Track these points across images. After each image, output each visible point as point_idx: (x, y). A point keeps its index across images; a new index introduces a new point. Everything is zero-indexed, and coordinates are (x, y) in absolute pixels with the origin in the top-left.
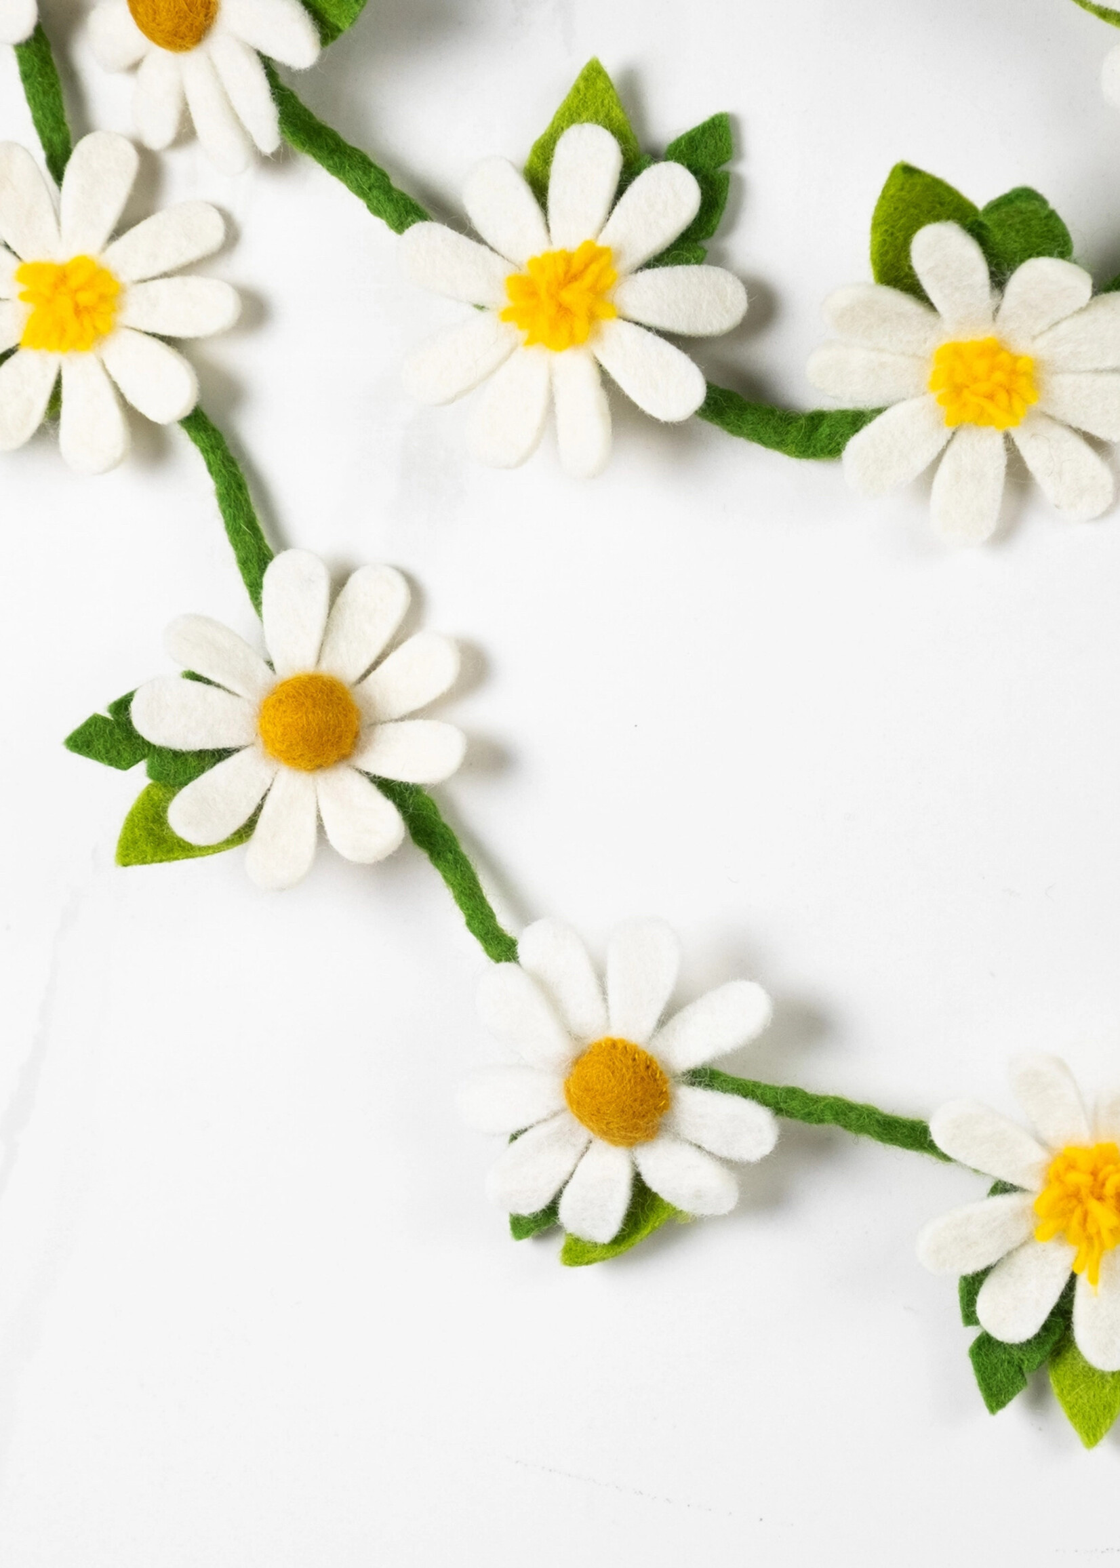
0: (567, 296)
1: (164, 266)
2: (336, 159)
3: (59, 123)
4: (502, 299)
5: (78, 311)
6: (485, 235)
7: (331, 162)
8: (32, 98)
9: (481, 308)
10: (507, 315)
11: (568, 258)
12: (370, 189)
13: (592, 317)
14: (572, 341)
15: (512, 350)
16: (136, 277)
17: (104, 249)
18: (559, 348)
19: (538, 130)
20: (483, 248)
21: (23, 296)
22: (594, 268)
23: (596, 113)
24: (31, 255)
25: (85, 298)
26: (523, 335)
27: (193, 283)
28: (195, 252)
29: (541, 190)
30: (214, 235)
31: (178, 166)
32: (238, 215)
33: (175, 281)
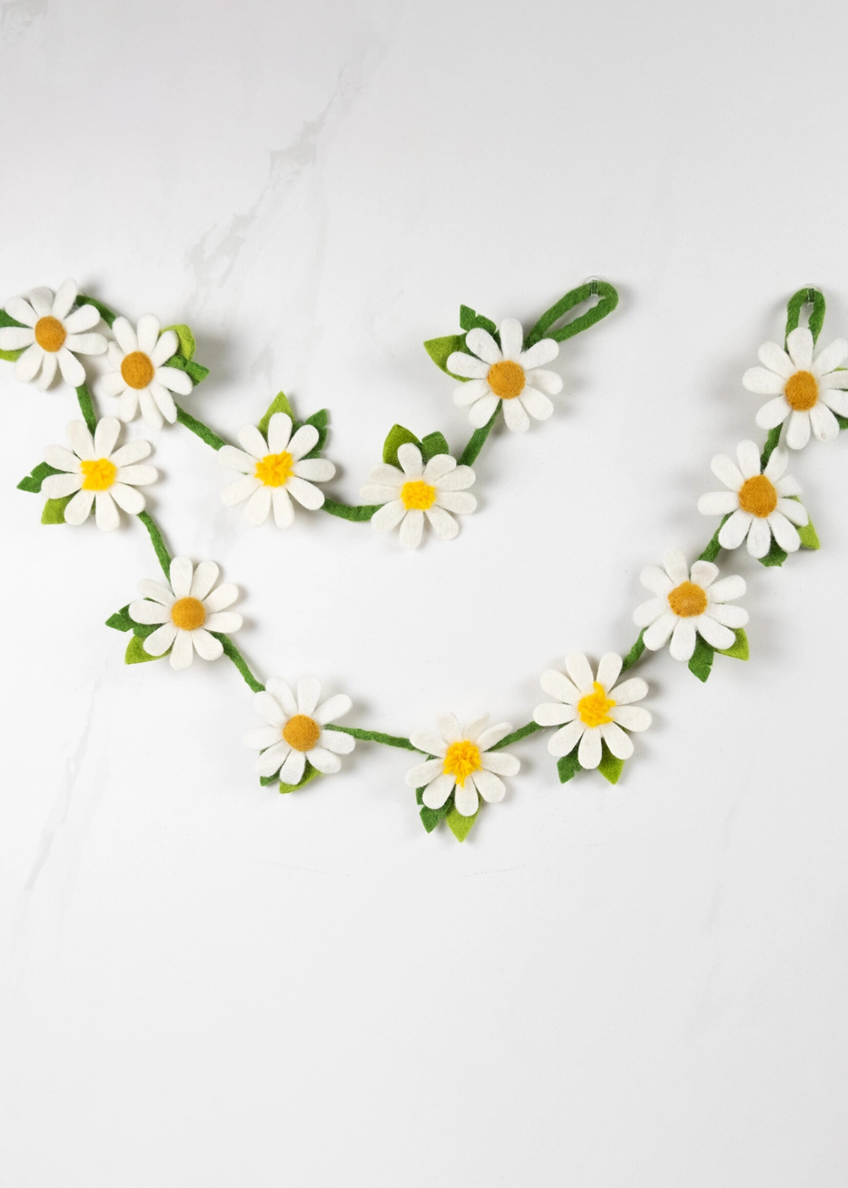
0: (278, 469)
1: (132, 461)
2: (193, 425)
3: (92, 414)
4: (254, 470)
5: (103, 477)
6: (246, 450)
7: (191, 426)
8: (82, 405)
9: (246, 474)
10: (258, 476)
11: (277, 457)
12: (205, 435)
13: (286, 476)
14: (280, 484)
15: (259, 487)
16: (122, 465)
17: (110, 456)
18: (276, 486)
19: (262, 415)
20: (246, 454)
21: (83, 472)
22: (286, 460)
23: (282, 409)
24: (85, 458)
25: (105, 472)
26: (262, 482)
27: (142, 467)
28: (142, 457)
29: (265, 435)
30: (148, 451)
31: (133, 428)
32: (155, 444)
33: (136, 466)
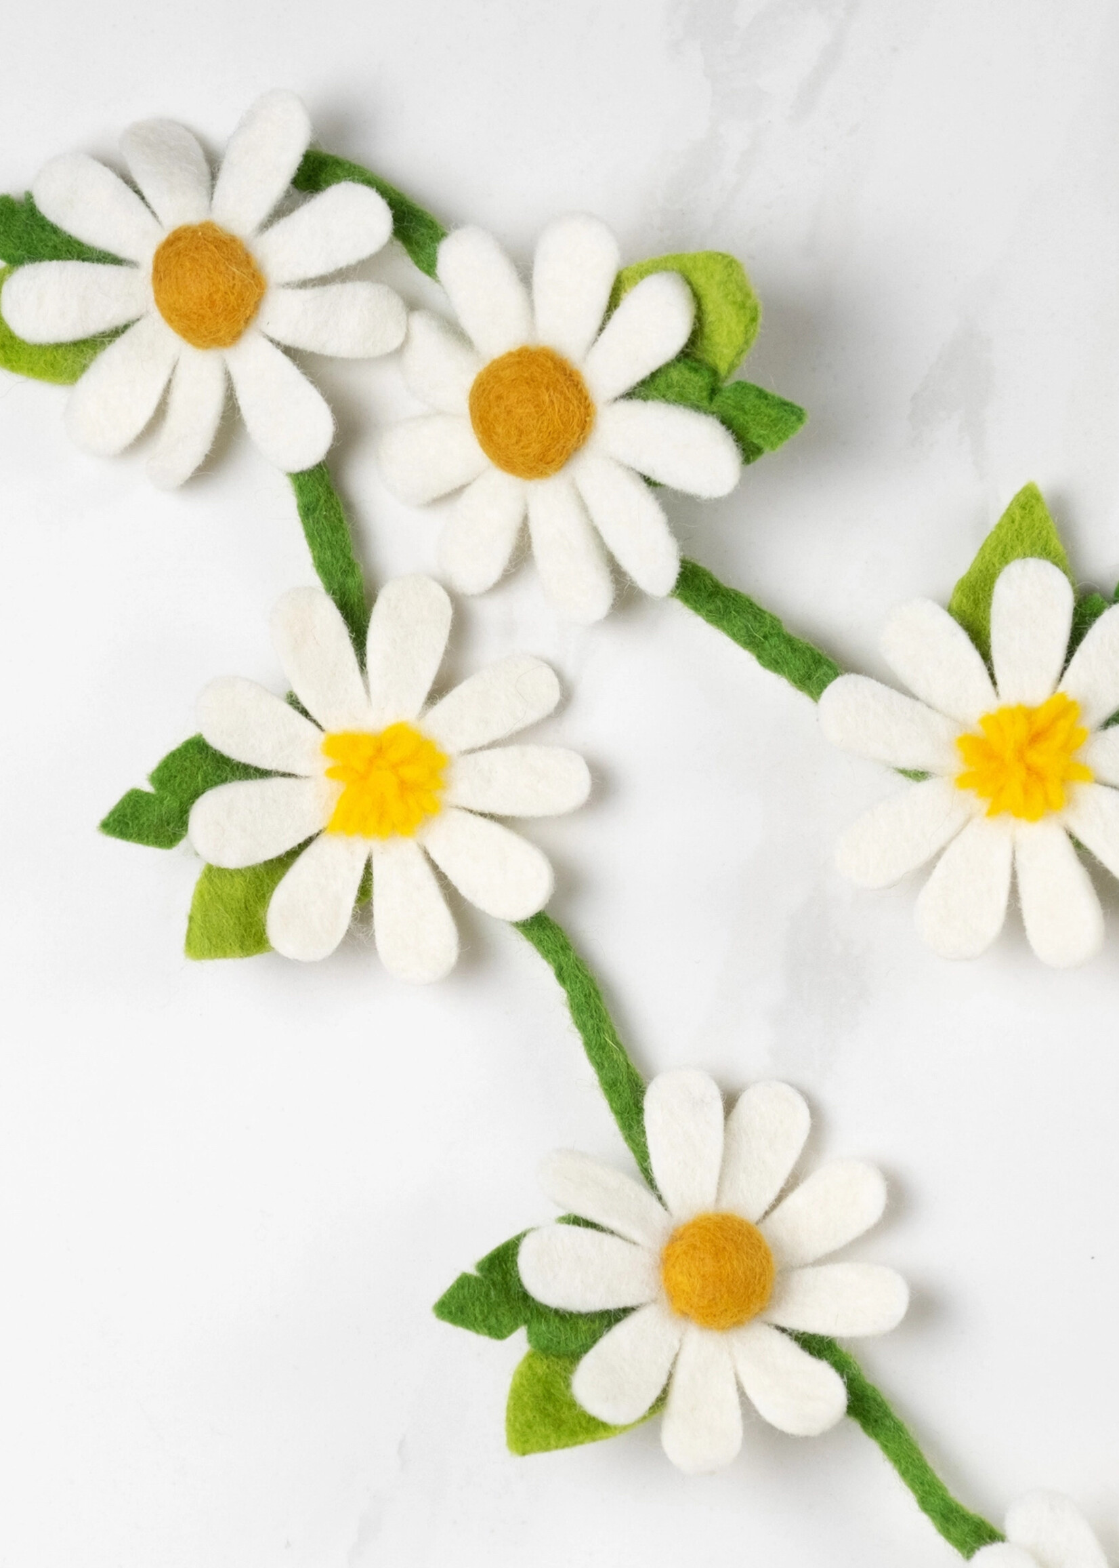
0: (1036, 757)
1: (497, 733)
2: (719, 603)
3: (349, 568)
4: (951, 763)
5: (404, 787)
6: (915, 689)
7: (712, 607)
8: (311, 537)
9: (919, 775)
10: (963, 781)
11: (1029, 714)
12: (765, 637)
13: (1065, 781)
14: (1048, 808)
15: (968, 821)
16: (465, 747)
17: (422, 714)
18: (1033, 818)
19: (961, 564)
20: (919, 705)
21: (331, 773)
22: (1063, 725)
23: (1033, 544)
24: (336, 723)
25: (409, 773)
26: (980, 805)
27: (533, 753)
28: (533, 716)
29: (980, 638)
30: (553, 696)
31: (489, 613)
32: (570, 670)
33: (513, 751)
